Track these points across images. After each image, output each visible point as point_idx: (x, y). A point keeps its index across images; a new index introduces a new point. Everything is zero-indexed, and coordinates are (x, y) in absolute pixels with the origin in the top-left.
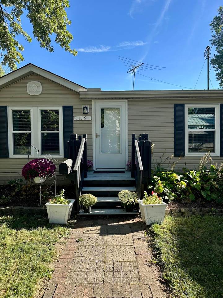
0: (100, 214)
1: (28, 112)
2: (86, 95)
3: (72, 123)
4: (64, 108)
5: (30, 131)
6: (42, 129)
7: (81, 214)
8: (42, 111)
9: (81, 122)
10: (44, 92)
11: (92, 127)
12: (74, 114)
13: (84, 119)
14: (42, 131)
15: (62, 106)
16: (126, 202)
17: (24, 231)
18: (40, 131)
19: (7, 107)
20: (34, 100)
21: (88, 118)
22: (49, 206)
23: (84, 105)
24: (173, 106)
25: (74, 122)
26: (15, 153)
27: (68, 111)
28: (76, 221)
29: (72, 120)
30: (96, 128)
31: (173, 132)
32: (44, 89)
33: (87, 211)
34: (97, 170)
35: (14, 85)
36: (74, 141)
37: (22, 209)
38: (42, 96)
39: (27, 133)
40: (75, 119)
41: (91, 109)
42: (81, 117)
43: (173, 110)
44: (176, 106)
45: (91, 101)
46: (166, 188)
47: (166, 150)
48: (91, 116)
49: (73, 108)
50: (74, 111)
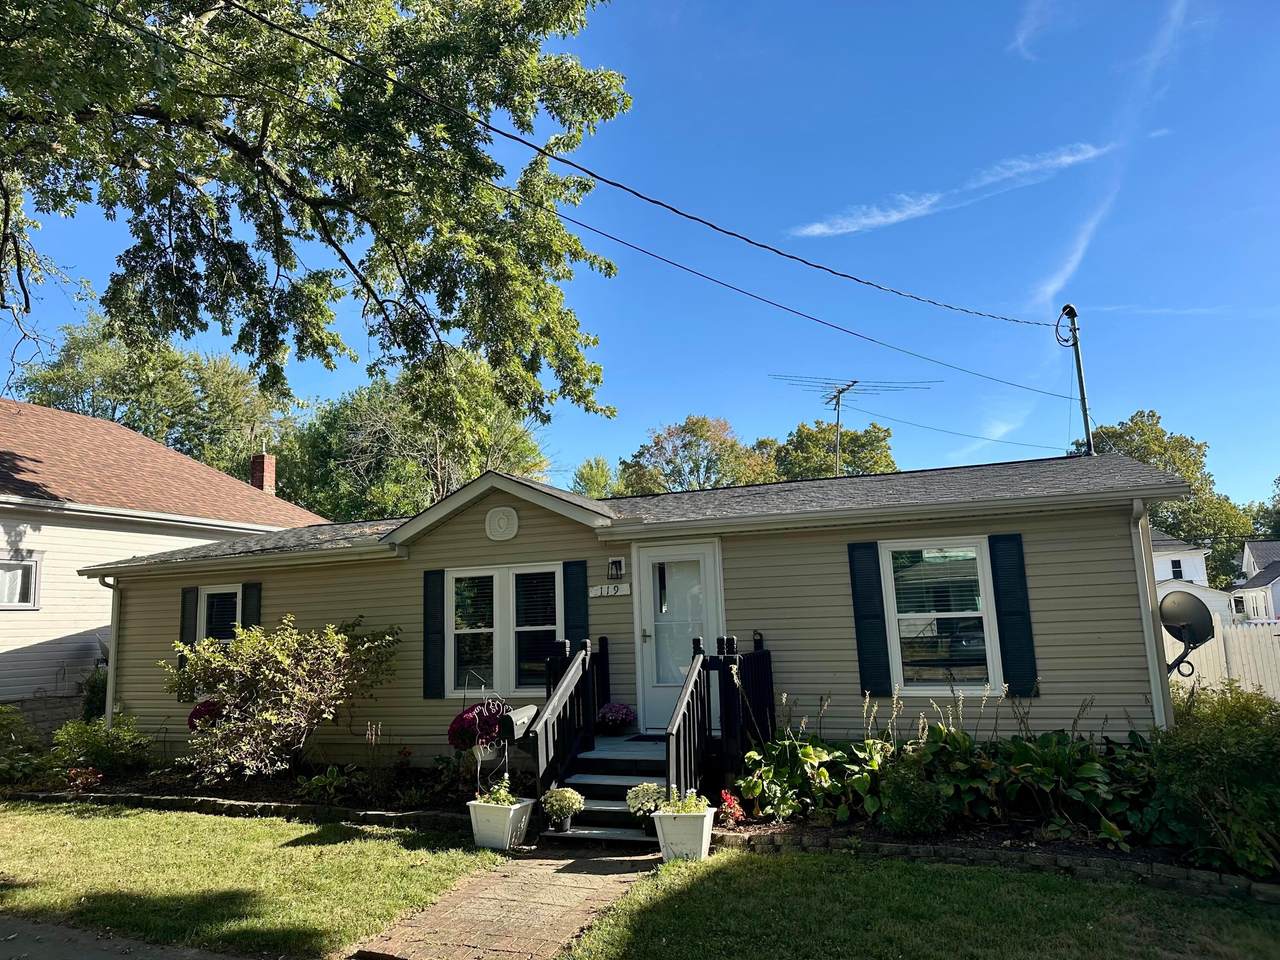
0: (587, 836)
1: (488, 581)
2: (611, 534)
3: (586, 606)
4: (567, 566)
5: (492, 627)
6: (517, 622)
7: (547, 833)
8: (520, 578)
9: (608, 601)
10: (522, 532)
11: (632, 613)
12: (590, 583)
13: (611, 592)
14: (517, 626)
15: (561, 562)
16: (636, 809)
17: (423, 853)
18: (513, 628)
19: (443, 571)
20: (501, 551)
21: (624, 589)
22: (475, 806)
23: (611, 556)
24: (846, 549)
25: (590, 602)
26: (459, 685)
27: (576, 573)
28: (533, 847)
29: (587, 596)
30: (643, 614)
31: (851, 622)
32: (524, 522)
33: (560, 827)
34: (650, 732)
35: (457, 519)
36: (560, 658)
37: (436, 815)
38: (519, 540)
39: (482, 634)
40: (593, 592)
41: (629, 565)
42: (605, 587)
43: (846, 559)
44: (853, 548)
45: (628, 546)
46: (775, 784)
47: (838, 675)
48: (631, 586)
49: (588, 565)
50: (590, 572)
